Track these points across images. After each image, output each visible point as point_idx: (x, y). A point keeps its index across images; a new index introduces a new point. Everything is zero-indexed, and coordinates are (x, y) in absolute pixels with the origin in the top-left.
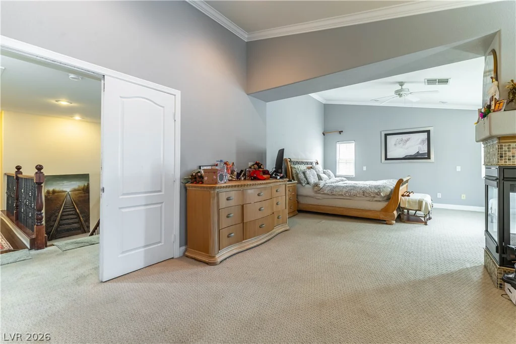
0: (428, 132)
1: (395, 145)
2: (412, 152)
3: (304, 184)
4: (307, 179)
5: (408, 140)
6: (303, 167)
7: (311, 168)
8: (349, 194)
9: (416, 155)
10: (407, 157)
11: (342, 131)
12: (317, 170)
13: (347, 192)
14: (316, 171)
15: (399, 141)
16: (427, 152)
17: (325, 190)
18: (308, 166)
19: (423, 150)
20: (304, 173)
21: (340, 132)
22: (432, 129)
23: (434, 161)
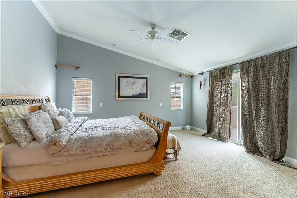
0: (146, 78)
1: (126, 86)
2: (137, 92)
3: (24, 144)
4: (31, 133)
5: (134, 83)
6: (22, 110)
7: (40, 108)
8: (112, 147)
9: (139, 95)
10: (133, 96)
11: (79, 67)
12: (51, 112)
13: (108, 145)
14: (49, 114)
15: (129, 83)
16: (145, 93)
17: (72, 147)
18: (34, 105)
19: (143, 91)
20: (25, 122)
21: (77, 68)
22: (148, 77)
23: (149, 99)
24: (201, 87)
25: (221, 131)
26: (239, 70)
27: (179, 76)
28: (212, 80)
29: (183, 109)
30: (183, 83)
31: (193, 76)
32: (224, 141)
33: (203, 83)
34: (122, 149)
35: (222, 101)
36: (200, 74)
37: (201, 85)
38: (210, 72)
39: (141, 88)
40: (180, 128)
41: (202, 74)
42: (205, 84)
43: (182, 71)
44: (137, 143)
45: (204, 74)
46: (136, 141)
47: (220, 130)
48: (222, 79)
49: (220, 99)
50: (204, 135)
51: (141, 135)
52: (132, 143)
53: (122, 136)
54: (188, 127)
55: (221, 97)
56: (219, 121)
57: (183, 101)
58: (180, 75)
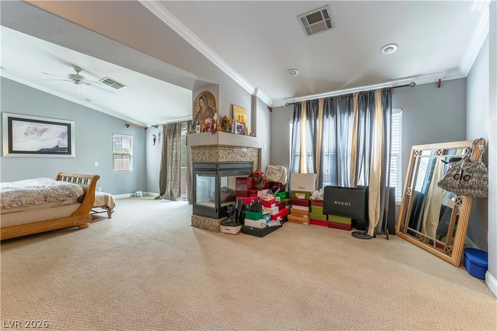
0: (68, 125)
1: (26, 134)
5: (45, 130)
9: (55, 150)
10: (43, 151)
15: (32, 131)
16: (67, 146)
19: (62, 144)
22: (73, 124)
23: (74, 156)
24: (155, 142)
25: (173, 191)
26: (186, 128)
27: (126, 126)
28: (165, 135)
29: (132, 170)
30: (133, 136)
31: (147, 128)
32: (175, 200)
33: (157, 138)
34: (34, 204)
35: (174, 159)
36: (154, 126)
37: (155, 140)
38: (163, 125)
39: (60, 139)
40: (128, 195)
41: (156, 127)
42: (159, 139)
43: (132, 120)
44: (56, 197)
45: (158, 127)
46: (54, 195)
47: (172, 189)
48: (174, 135)
49: (172, 156)
50: (157, 198)
51: (60, 190)
52: (49, 197)
53: (34, 192)
54: (140, 193)
55: (172, 154)
56: (171, 180)
57: (132, 159)
58: (128, 126)
